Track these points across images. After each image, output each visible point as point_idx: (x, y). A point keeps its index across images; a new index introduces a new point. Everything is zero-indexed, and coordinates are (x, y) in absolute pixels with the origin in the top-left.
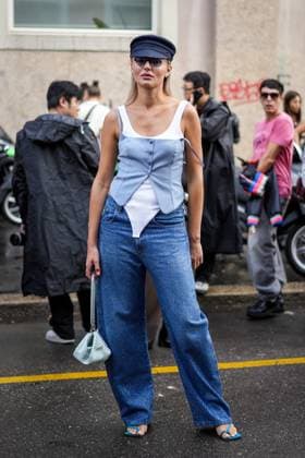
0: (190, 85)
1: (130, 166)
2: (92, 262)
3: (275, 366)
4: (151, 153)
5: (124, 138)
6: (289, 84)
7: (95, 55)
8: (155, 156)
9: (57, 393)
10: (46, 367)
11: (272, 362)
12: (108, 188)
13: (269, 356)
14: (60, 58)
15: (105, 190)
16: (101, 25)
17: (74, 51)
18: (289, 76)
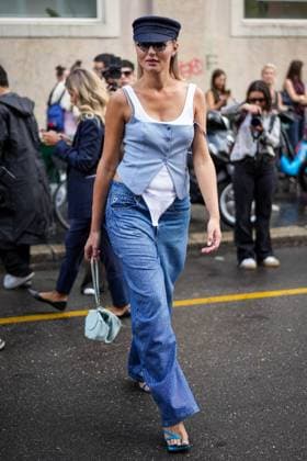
0: (100, 65)
1: (143, 152)
2: (91, 247)
3: (208, 304)
4: (168, 139)
5: (136, 121)
6: (216, 63)
7: (48, 41)
8: (173, 143)
9: (23, 332)
10: (11, 311)
11: (204, 301)
12: (115, 172)
13: (201, 296)
14: (18, 44)
15: (110, 174)
16: (53, 14)
17: (30, 37)
18: (216, 57)
